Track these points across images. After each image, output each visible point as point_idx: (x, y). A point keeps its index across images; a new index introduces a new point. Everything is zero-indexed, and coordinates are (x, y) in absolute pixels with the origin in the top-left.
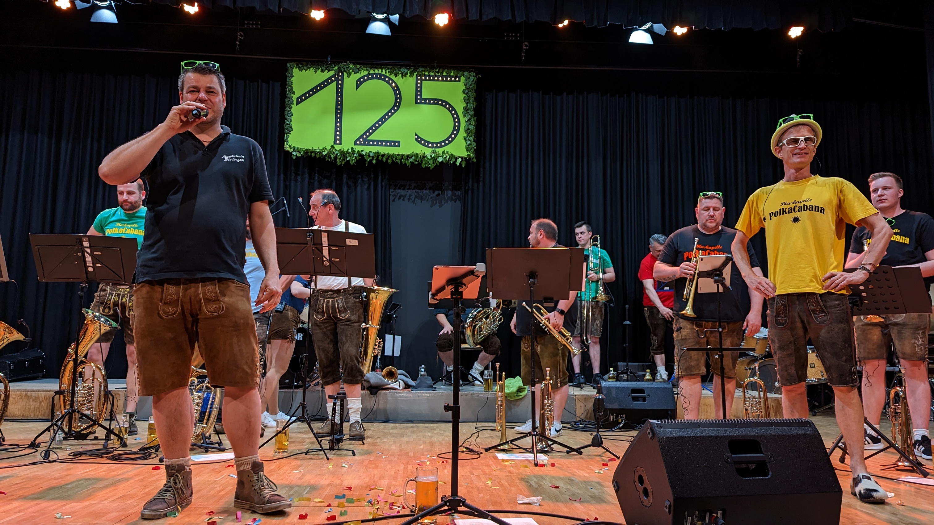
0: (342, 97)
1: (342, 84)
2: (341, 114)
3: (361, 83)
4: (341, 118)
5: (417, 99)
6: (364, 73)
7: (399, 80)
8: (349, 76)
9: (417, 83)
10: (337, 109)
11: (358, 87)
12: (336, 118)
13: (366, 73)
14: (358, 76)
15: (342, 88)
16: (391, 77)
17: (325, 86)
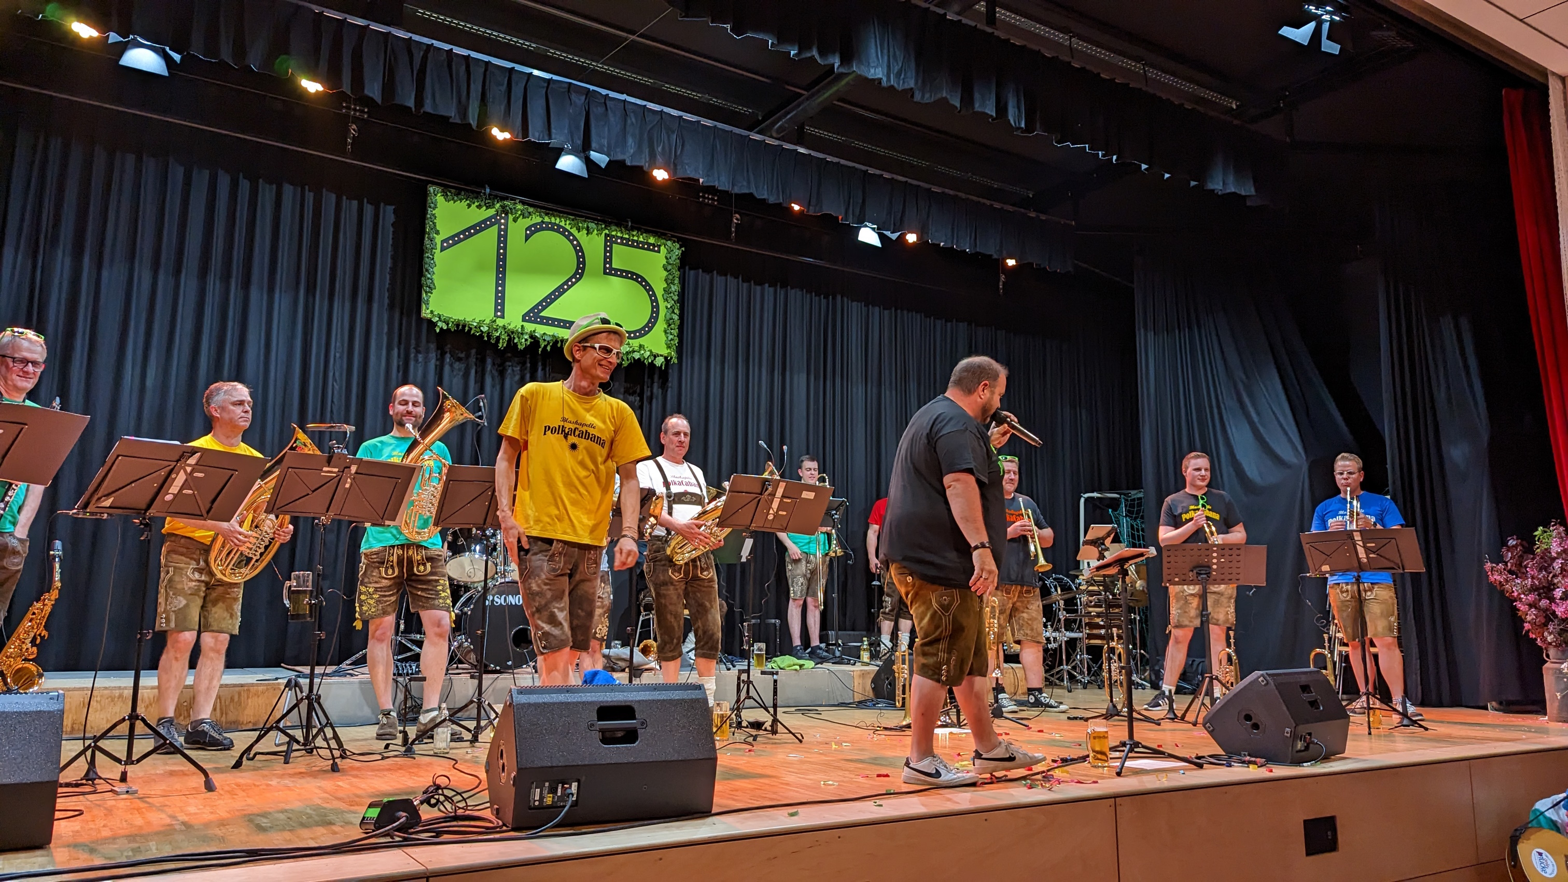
0: (505, 248)
1: (506, 230)
2: (504, 273)
3: (533, 233)
4: (504, 279)
5: (605, 268)
6: (536, 219)
7: (581, 236)
8: (515, 220)
9: (606, 246)
10: (498, 266)
11: (527, 238)
12: (498, 279)
13: (539, 220)
14: (528, 222)
15: (505, 236)
16: (572, 231)
17: (482, 230)
